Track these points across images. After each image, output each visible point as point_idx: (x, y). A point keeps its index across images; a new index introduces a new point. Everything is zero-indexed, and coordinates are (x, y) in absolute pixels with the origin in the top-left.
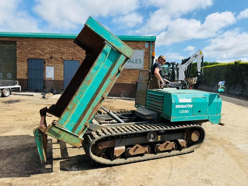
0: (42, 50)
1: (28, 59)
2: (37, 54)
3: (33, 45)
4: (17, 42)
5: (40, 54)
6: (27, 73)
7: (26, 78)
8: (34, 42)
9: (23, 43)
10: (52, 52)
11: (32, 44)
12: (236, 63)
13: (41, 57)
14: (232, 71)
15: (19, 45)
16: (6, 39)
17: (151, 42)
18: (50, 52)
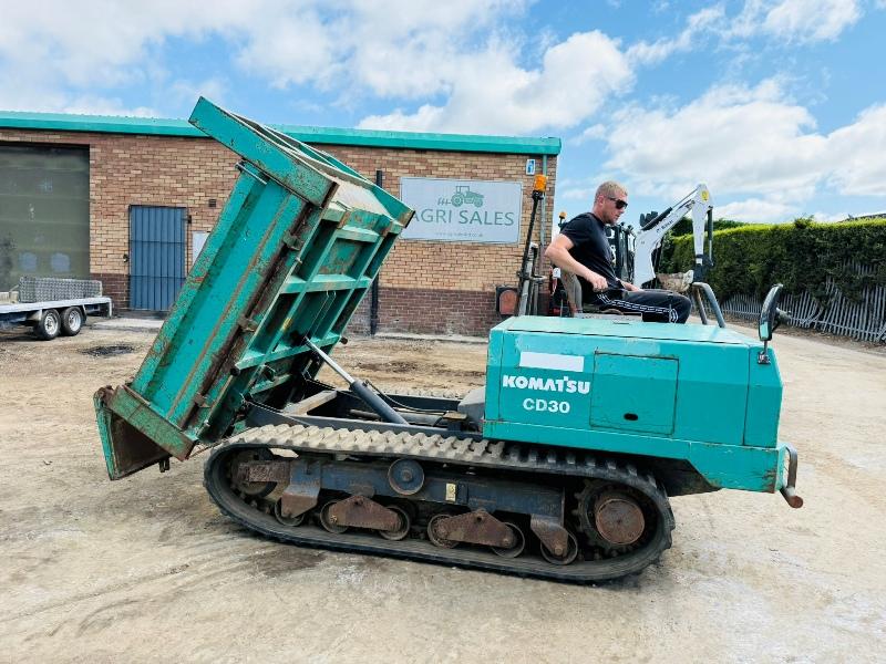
0: (182, 176)
1: (131, 206)
2: (162, 192)
3: (147, 161)
4: (91, 150)
5: (174, 189)
6: (125, 256)
7: (122, 272)
8: (151, 149)
9: (114, 151)
10: (215, 185)
11: (144, 157)
12: (800, 226)
13: (178, 202)
14: (785, 250)
15: (98, 158)
16: (50, 137)
17: (545, 158)
18: (209, 184)
